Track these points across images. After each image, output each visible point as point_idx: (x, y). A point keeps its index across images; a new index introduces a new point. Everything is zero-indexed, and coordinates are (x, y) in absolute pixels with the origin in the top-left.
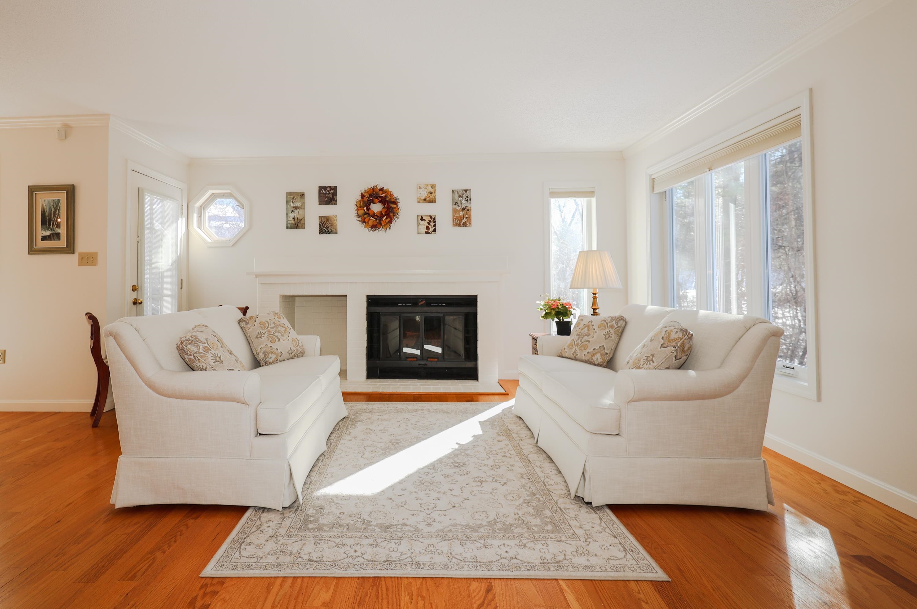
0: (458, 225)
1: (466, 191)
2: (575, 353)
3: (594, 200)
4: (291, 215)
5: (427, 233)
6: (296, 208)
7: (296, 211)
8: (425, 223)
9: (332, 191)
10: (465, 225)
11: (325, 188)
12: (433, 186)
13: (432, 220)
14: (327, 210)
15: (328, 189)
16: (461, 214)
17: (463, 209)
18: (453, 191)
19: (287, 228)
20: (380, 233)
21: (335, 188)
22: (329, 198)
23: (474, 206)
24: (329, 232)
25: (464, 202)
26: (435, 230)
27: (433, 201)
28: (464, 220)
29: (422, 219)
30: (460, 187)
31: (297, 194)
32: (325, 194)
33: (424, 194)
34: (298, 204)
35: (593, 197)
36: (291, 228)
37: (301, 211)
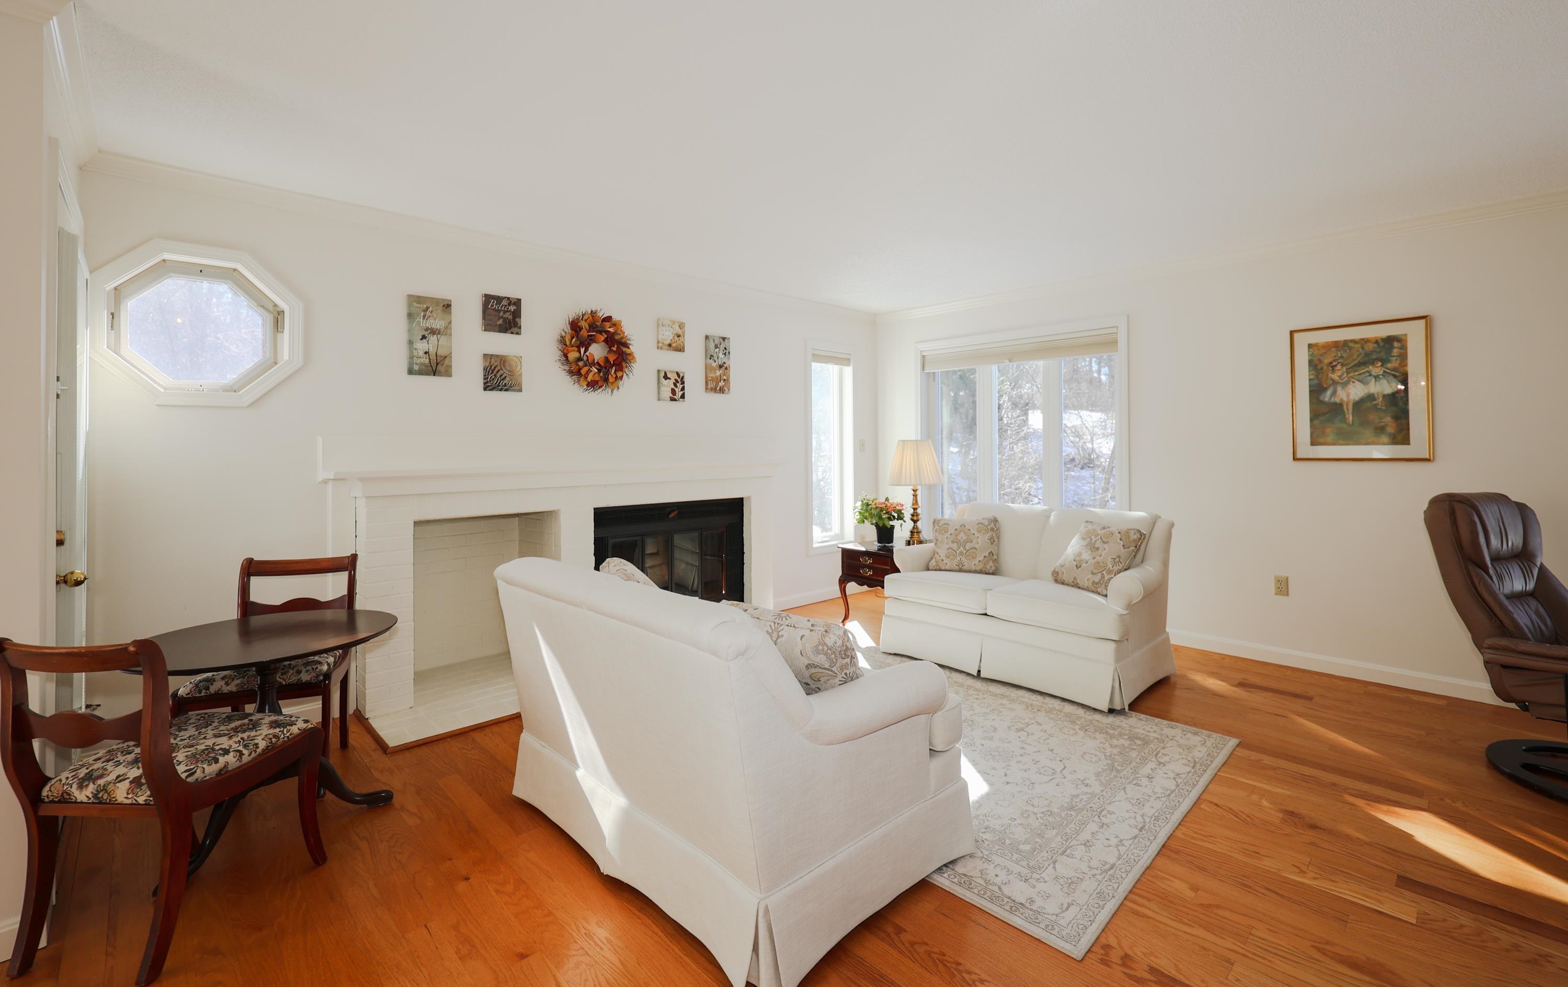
0: (714, 390)
1: (724, 339)
3: (848, 371)
4: (421, 346)
5: (672, 399)
6: (433, 332)
7: (433, 339)
8: (669, 384)
9: (512, 308)
10: (722, 391)
11: (499, 299)
12: (681, 326)
13: (680, 380)
14: (501, 343)
15: (505, 302)
16: (718, 373)
17: (721, 367)
18: (707, 337)
19: (411, 372)
20: (601, 397)
21: (518, 303)
22: (505, 320)
23: (734, 362)
24: (506, 388)
25: (721, 356)
26: (683, 396)
27: (680, 349)
28: (722, 384)
29: (666, 377)
30: (717, 331)
31: (435, 301)
32: (499, 311)
33: (668, 336)
34: (438, 324)
35: (848, 365)
36: (421, 373)
37: (443, 340)
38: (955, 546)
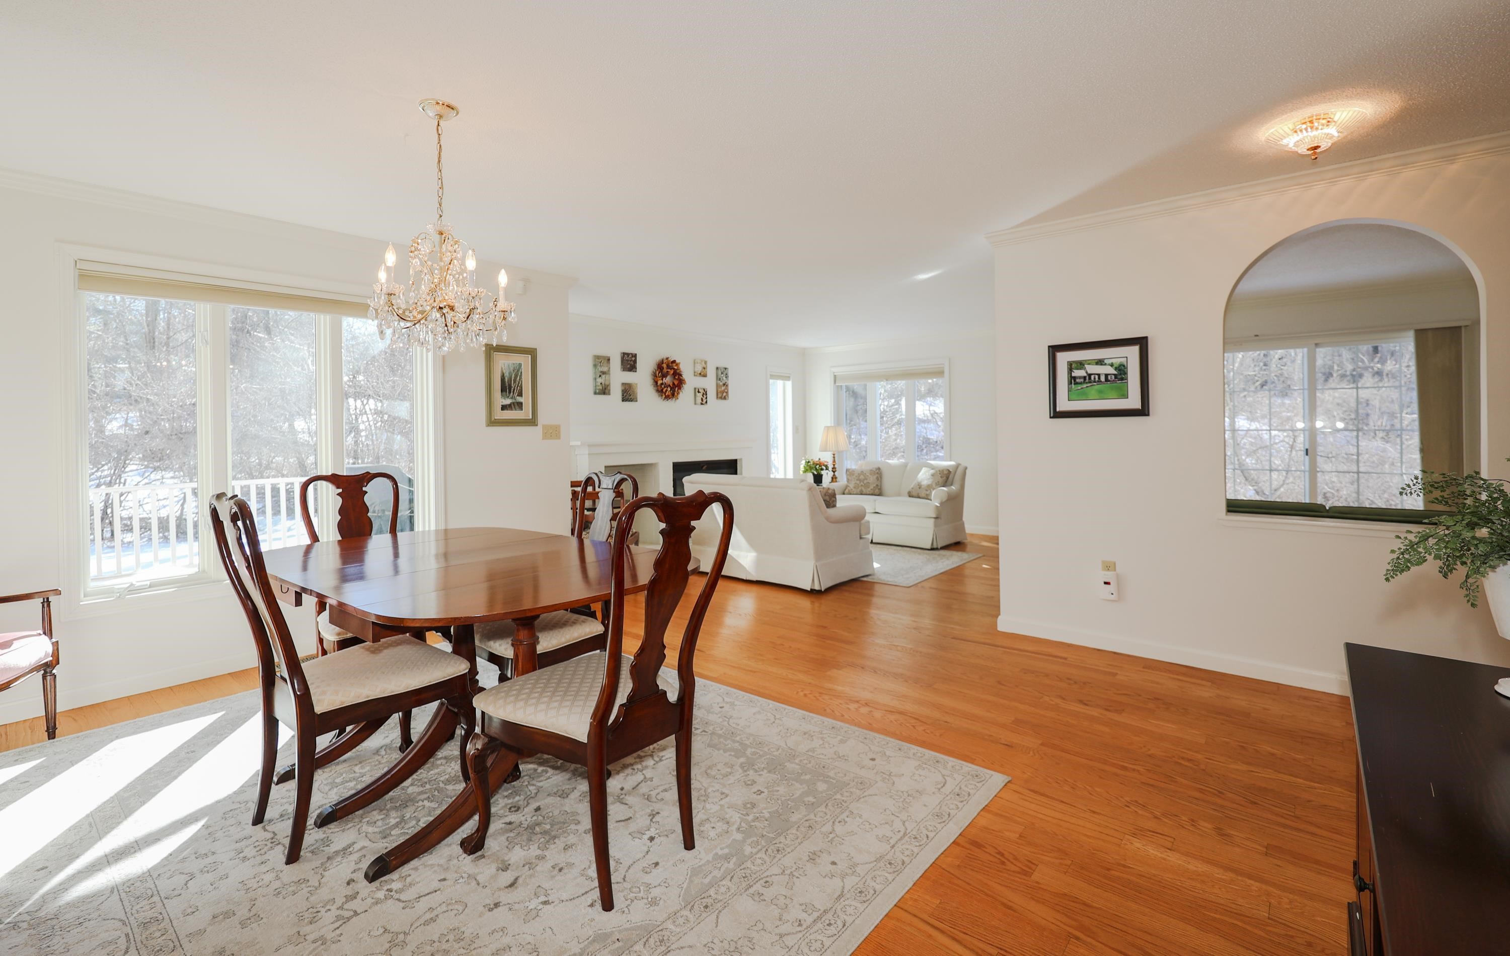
0: (721, 398)
1: (726, 369)
2: (862, 490)
3: (789, 384)
4: (599, 380)
5: (702, 404)
6: (604, 373)
7: (603, 376)
8: (699, 396)
9: (633, 359)
10: (725, 398)
11: (628, 354)
12: (706, 363)
13: (705, 393)
14: (629, 377)
15: (630, 356)
16: (723, 388)
17: (724, 385)
18: (717, 368)
19: (595, 393)
20: (670, 403)
21: (635, 356)
22: (631, 365)
23: (730, 382)
24: (631, 400)
25: (724, 378)
26: (706, 402)
27: (705, 376)
28: (725, 394)
29: (699, 392)
30: (722, 365)
31: (604, 358)
32: (628, 360)
33: (699, 369)
34: (605, 369)
35: (789, 380)
36: (599, 394)
37: (607, 376)
38: (858, 482)
